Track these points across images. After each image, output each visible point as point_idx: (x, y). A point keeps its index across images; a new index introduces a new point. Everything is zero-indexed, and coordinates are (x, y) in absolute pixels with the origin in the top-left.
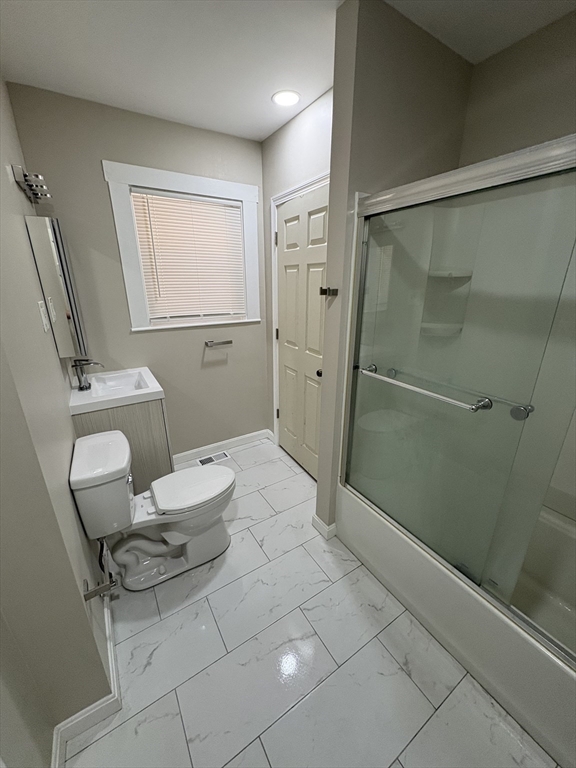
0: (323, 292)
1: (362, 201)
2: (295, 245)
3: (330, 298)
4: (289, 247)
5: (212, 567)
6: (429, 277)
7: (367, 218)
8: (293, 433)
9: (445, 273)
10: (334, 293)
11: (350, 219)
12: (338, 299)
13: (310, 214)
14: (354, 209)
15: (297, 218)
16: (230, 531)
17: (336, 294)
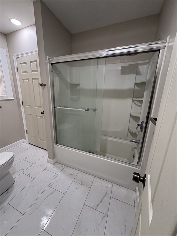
0: (41, 85)
1: (49, 59)
2: (26, 72)
3: (43, 87)
4: (23, 72)
5: (8, 192)
6: (70, 84)
7: (52, 64)
8: (34, 137)
9: (74, 83)
10: (45, 85)
11: (46, 63)
12: (46, 87)
13: (31, 62)
14: (47, 61)
15: (26, 63)
16: (14, 177)
17: (45, 86)
